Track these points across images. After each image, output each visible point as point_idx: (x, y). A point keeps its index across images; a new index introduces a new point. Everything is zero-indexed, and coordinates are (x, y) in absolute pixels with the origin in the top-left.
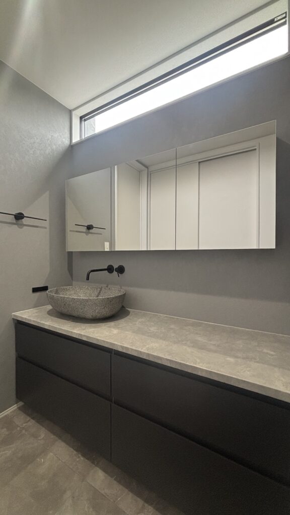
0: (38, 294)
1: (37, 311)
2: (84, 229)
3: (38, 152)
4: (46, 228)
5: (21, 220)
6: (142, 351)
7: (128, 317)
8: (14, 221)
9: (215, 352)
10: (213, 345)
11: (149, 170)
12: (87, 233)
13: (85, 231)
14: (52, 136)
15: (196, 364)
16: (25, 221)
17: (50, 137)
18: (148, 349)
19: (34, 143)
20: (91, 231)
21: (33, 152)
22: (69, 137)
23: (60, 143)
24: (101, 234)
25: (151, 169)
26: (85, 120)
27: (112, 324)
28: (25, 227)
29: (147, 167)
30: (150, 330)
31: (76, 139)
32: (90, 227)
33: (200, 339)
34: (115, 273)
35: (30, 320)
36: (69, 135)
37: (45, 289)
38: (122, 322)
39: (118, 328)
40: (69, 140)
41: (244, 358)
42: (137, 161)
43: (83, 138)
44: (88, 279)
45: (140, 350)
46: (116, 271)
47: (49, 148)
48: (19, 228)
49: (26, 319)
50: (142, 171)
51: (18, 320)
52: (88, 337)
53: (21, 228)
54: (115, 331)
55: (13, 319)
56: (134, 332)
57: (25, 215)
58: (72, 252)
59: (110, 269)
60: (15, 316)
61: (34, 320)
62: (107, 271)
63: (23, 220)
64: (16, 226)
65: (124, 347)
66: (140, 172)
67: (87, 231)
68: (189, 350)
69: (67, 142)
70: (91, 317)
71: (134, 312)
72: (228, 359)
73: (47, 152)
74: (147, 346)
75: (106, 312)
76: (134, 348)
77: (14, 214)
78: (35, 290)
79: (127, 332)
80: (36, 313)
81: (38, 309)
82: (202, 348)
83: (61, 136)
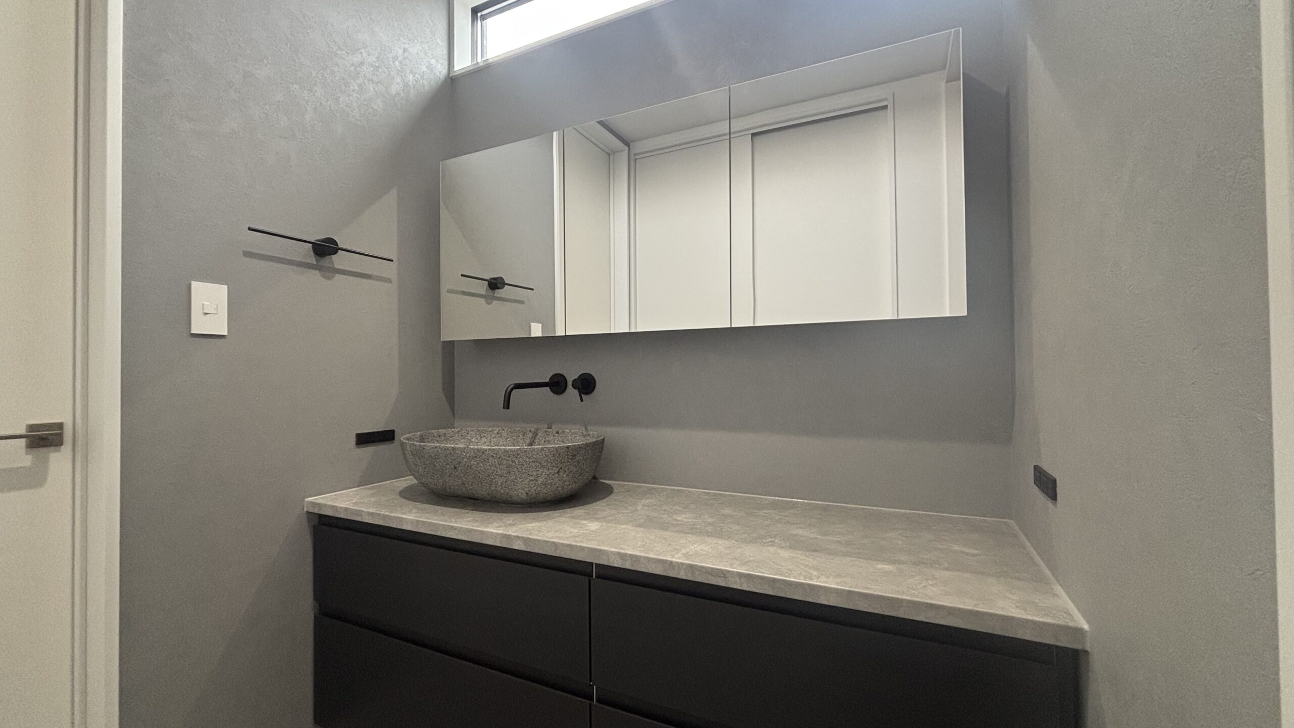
0: (369, 451)
1: (372, 492)
2: (482, 288)
3: (371, 87)
4: (389, 281)
5: (328, 257)
6: (674, 560)
7: (611, 496)
8: (312, 260)
9: (846, 555)
10: (839, 542)
11: (633, 152)
12: (489, 299)
13: (483, 293)
14: (405, 50)
15: (811, 579)
16: (339, 260)
17: (401, 52)
18: (686, 555)
19: (362, 63)
20: (499, 293)
21: (360, 86)
22: (446, 57)
23: (424, 68)
24: (522, 302)
25: (638, 147)
26: (483, 18)
27: (579, 511)
28: (338, 277)
29: (627, 144)
30: (676, 520)
31: (463, 63)
32: (495, 284)
33: (800, 532)
34: (572, 393)
35: (359, 513)
36: (445, 51)
37: (386, 436)
38: (599, 506)
39: (597, 519)
40: (446, 63)
41: (915, 564)
42: (602, 123)
43: (479, 60)
44: (507, 405)
45: (669, 559)
46: (574, 387)
47: (398, 80)
48: (324, 277)
49: (346, 509)
50: (614, 152)
51: (321, 516)
52: (526, 540)
53: (329, 278)
54: (594, 526)
55: (308, 512)
56: (640, 526)
57: (340, 246)
58: (452, 342)
59: (557, 384)
60: (313, 504)
61: (371, 510)
62: (548, 388)
63: (333, 257)
64: (317, 272)
65: (625, 555)
66: (610, 155)
67: (490, 292)
68: (786, 554)
69: (441, 70)
70: (524, 496)
71: (623, 486)
72: (880, 566)
73: (395, 88)
74: (684, 551)
75: (563, 483)
76: (652, 555)
77: (313, 240)
78: (364, 439)
79: (623, 526)
80: (372, 496)
81: (373, 488)
82: (813, 548)
83: (425, 53)
